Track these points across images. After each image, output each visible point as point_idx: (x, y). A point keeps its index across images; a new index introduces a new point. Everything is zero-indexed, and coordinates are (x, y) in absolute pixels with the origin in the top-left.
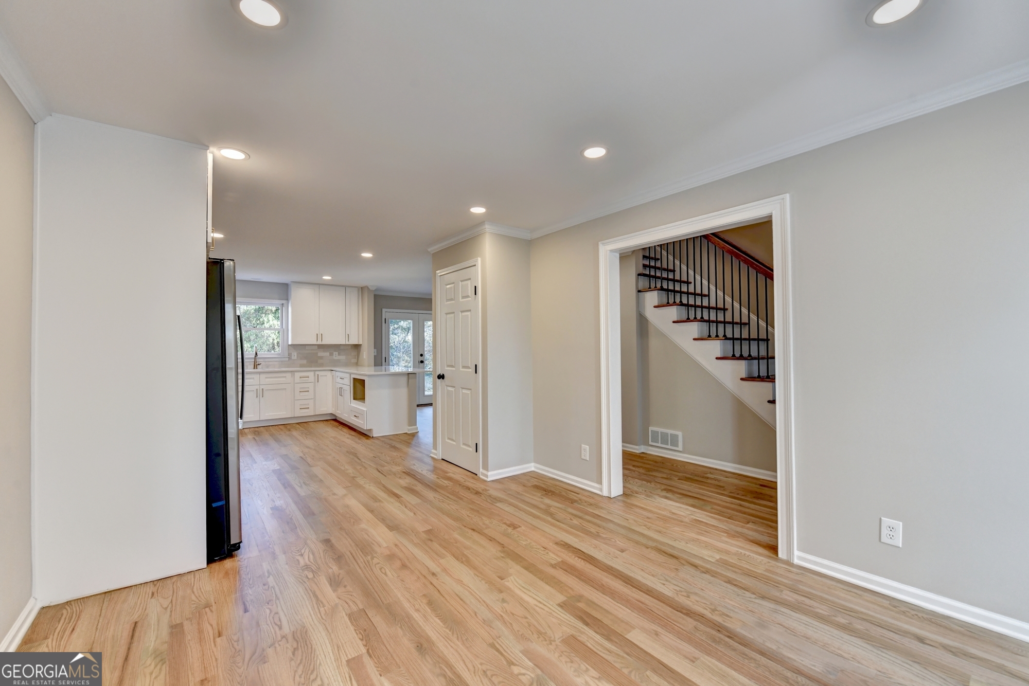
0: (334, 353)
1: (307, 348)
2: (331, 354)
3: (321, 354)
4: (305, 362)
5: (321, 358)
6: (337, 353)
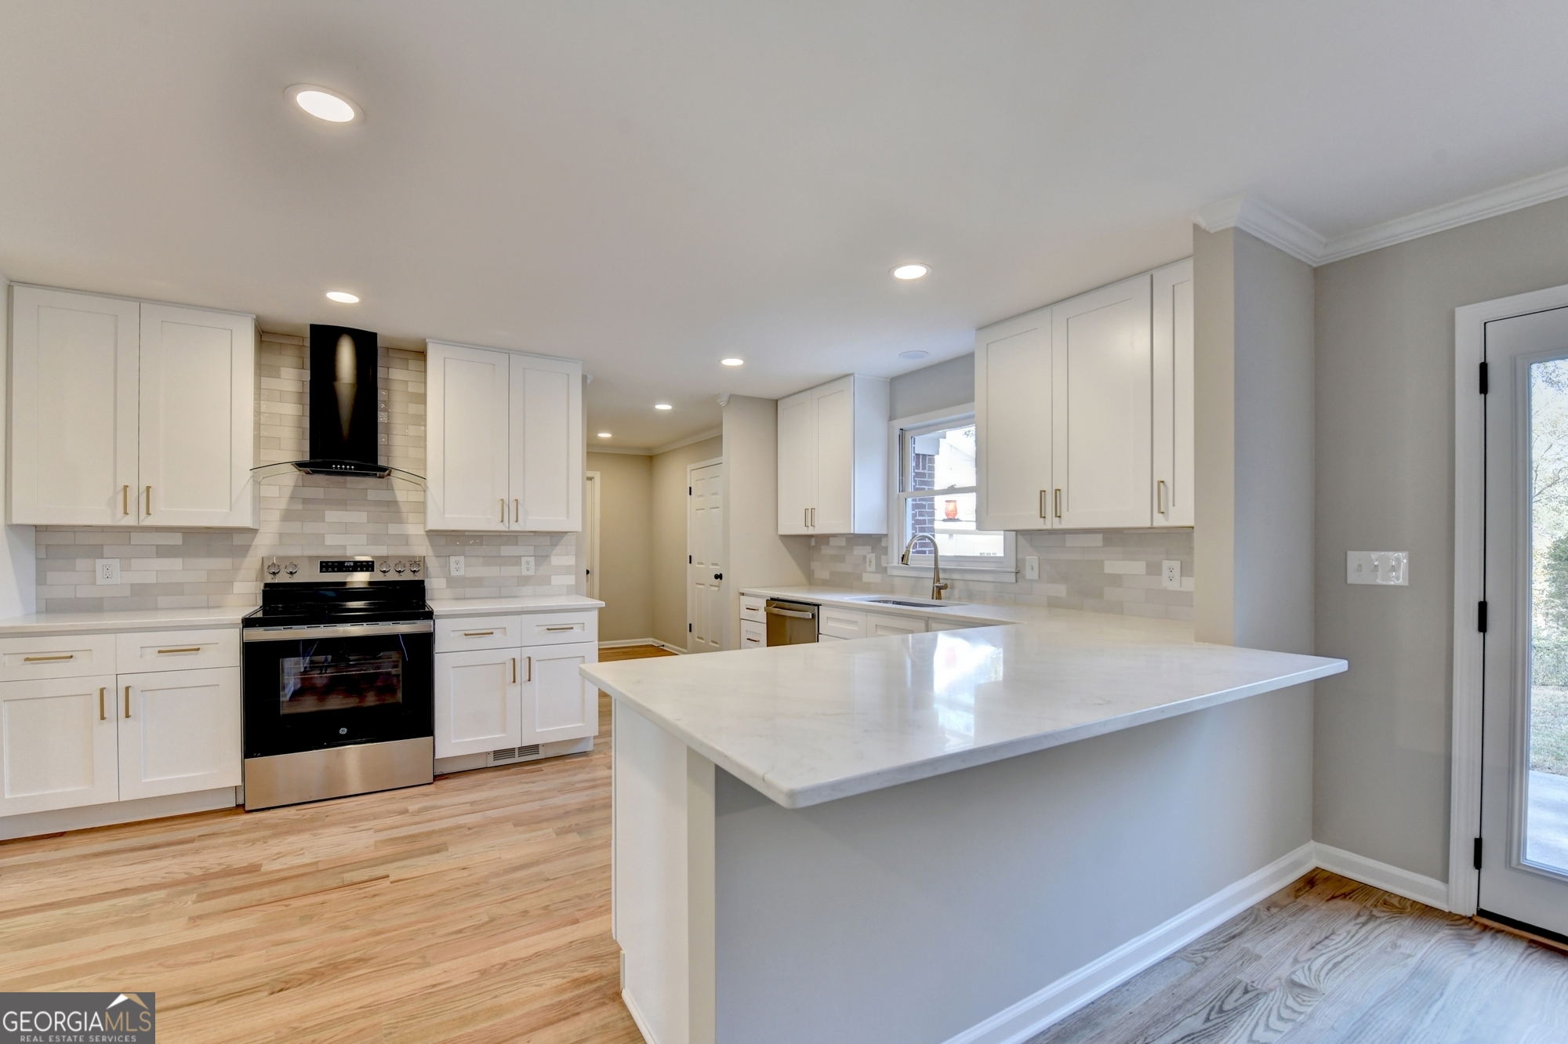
0: (1166, 564)
1: (1070, 541)
2: (1154, 569)
3: (1115, 565)
4: (1060, 590)
5: (1116, 580)
6: (1176, 565)
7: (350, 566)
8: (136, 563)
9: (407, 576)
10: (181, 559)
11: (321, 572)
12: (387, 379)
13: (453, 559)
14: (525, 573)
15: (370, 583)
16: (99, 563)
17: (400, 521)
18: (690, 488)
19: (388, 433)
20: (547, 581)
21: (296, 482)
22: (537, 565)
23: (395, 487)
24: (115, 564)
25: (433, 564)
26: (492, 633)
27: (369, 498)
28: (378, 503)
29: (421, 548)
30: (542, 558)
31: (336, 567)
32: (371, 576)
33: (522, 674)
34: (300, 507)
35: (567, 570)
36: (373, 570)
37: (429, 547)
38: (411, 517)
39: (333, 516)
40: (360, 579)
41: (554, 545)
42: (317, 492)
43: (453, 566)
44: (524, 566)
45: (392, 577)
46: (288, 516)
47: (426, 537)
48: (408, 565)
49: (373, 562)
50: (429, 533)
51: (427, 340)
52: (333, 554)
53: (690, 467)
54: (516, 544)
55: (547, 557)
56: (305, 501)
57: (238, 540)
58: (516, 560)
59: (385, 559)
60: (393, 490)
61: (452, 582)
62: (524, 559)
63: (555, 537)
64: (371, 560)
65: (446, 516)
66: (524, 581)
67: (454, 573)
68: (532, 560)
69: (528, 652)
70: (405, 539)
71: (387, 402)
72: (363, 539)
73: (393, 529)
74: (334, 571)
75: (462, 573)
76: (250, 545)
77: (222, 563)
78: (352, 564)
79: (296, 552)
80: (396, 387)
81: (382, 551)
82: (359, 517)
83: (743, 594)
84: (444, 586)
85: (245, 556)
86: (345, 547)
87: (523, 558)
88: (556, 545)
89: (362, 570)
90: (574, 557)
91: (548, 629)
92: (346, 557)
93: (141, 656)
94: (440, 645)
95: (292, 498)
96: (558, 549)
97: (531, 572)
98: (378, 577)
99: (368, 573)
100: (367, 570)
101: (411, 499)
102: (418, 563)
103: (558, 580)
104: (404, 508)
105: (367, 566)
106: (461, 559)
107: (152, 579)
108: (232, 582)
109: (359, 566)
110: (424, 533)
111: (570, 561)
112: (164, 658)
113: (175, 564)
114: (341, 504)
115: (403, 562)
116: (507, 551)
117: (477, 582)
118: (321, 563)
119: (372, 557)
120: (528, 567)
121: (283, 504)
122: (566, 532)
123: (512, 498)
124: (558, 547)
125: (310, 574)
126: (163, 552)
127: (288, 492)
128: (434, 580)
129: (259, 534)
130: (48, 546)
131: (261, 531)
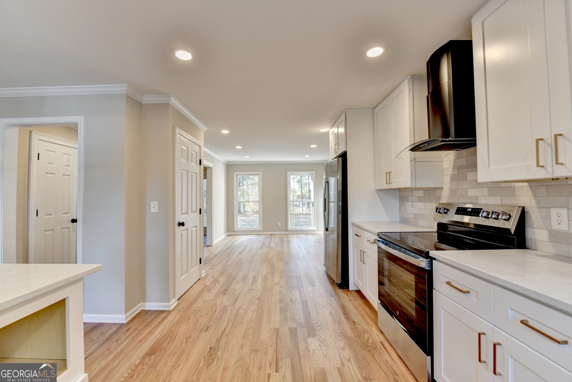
7: (469, 212)
8: (414, 204)
10: (424, 203)
11: (455, 214)
13: (554, 211)
15: (475, 225)
16: (408, 203)
21: (455, 157)
24: (411, 204)
29: (525, 199)
31: (463, 211)
34: (457, 172)
36: (479, 216)
42: (463, 161)
43: (555, 218)
46: (453, 178)
56: (459, 168)
61: (554, 235)
64: (481, 208)
65: (490, 168)
67: (556, 226)
74: (461, 214)
75: (564, 227)
76: (441, 196)
78: (471, 210)
81: (497, 201)
84: (547, 239)
89: (473, 215)
95: (454, 167)
98: (482, 222)
100: (476, 215)
105: (477, 212)
106: (563, 211)
109: (473, 212)
113: (422, 205)
118: (457, 208)
119: (483, 206)
121: (450, 172)
126: (420, 199)
127: (452, 164)
128: (537, 231)
129: (443, 190)
130: (401, 196)
131: (444, 188)
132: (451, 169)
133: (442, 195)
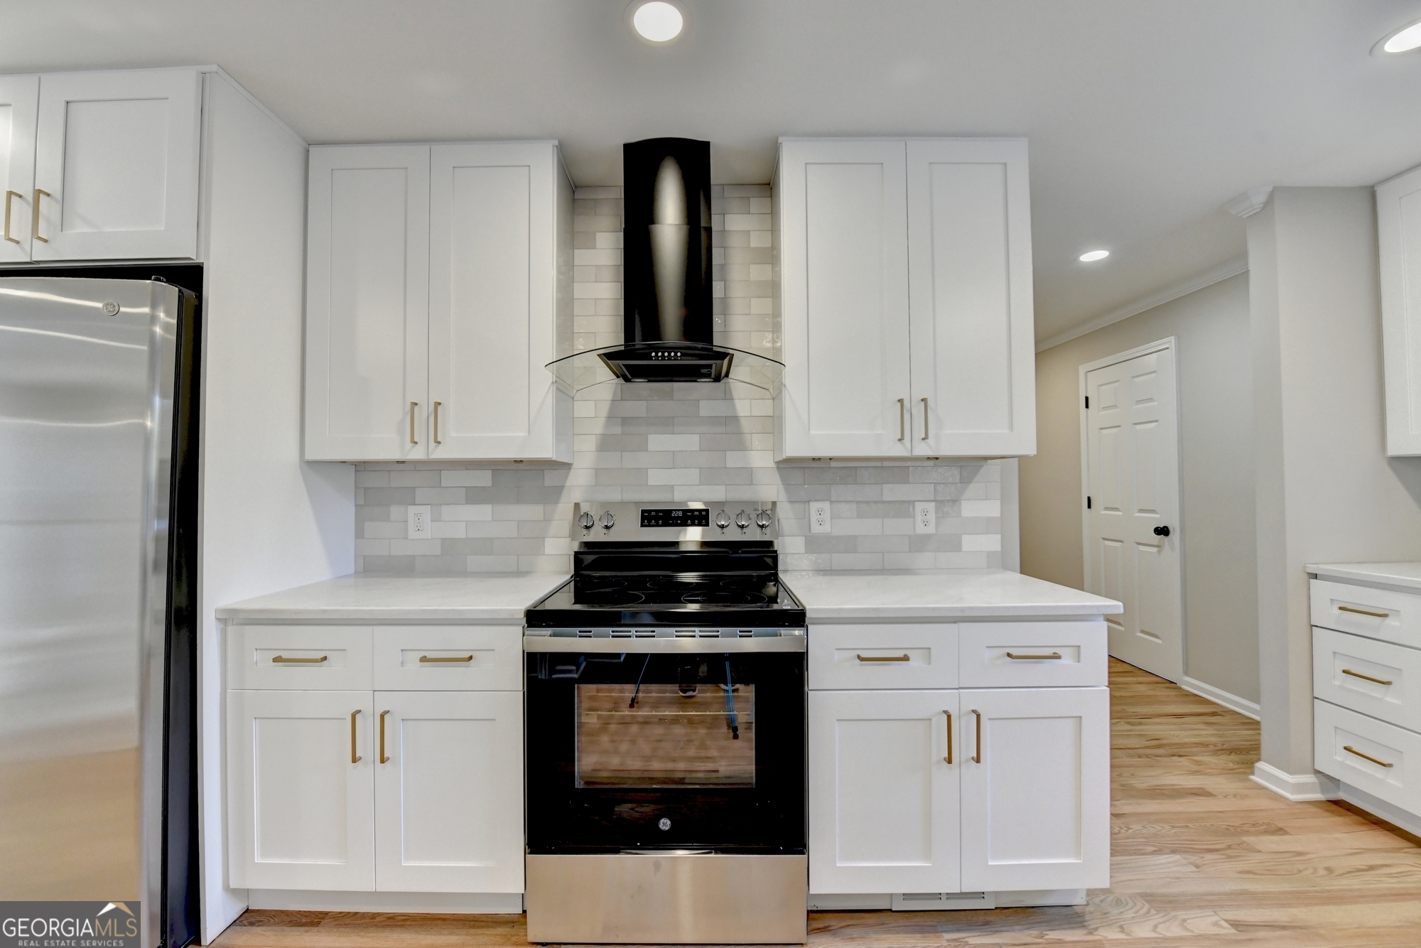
7: (678, 518)
8: (447, 511)
9: (753, 535)
10: (491, 506)
11: (642, 526)
12: (723, 231)
13: (814, 506)
14: (921, 530)
15: (704, 544)
16: (412, 510)
17: (742, 447)
18: (1087, 398)
19: (725, 313)
20: (955, 545)
21: (615, 393)
22: (940, 516)
23: (735, 395)
24: (426, 511)
25: (785, 513)
26: (906, 658)
27: (703, 413)
28: (714, 420)
29: (770, 489)
30: (947, 504)
31: (660, 518)
32: (703, 534)
33: (964, 745)
34: (618, 430)
35: (986, 526)
36: (707, 525)
37: (781, 487)
38: (756, 441)
39: (659, 442)
40: (692, 537)
41: (966, 481)
42: (637, 408)
43: (814, 517)
44: (919, 518)
45: (733, 535)
46: (606, 444)
47: (776, 472)
48: (753, 516)
49: (707, 511)
50: (781, 466)
51: (780, 140)
52: (657, 499)
53: (1082, 369)
54: (905, 480)
55: (955, 501)
56: (625, 421)
57: (550, 479)
58: (904, 509)
59: (721, 505)
60: (733, 399)
61: (814, 544)
62: (919, 507)
63: (969, 465)
64: (702, 507)
65: (811, 432)
66: (919, 543)
67: (816, 529)
68: (931, 507)
69: (973, 700)
70: (748, 475)
71: (723, 267)
72: (694, 474)
73: (733, 460)
74: (657, 525)
75: (826, 528)
76: (562, 487)
77: (531, 512)
78: (680, 514)
79: (614, 495)
80: (735, 242)
81: (717, 493)
82: (688, 442)
83: (1315, 576)
84: (802, 550)
85: (557, 502)
86: (671, 488)
87: (917, 504)
88: (970, 482)
89: (693, 524)
90: (998, 502)
91: (1009, 655)
92: (673, 502)
93: (402, 664)
94: (817, 676)
95: (610, 417)
96: (973, 489)
97: (931, 529)
98: (715, 535)
99: (699, 529)
100: (700, 525)
101: (756, 413)
102: (767, 513)
103: (971, 543)
104: (746, 426)
105: (700, 518)
106: (826, 506)
107: (459, 532)
108: (544, 538)
109: (689, 517)
110: (773, 465)
111: (992, 509)
112: (429, 669)
113: (482, 512)
114: (666, 424)
115: (747, 511)
116: (893, 492)
117: (849, 544)
118: (643, 511)
119: (705, 503)
120: (925, 520)
121: (598, 427)
122: (986, 458)
123: (917, 396)
124: (971, 486)
125: (630, 531)
126: (475, 496)
127: (604, 409)
128: (788, 540)
129: (572, 470)
130: (366, 489)
131: (574, 466)
132: (601, 421)
133: (568, 483)
